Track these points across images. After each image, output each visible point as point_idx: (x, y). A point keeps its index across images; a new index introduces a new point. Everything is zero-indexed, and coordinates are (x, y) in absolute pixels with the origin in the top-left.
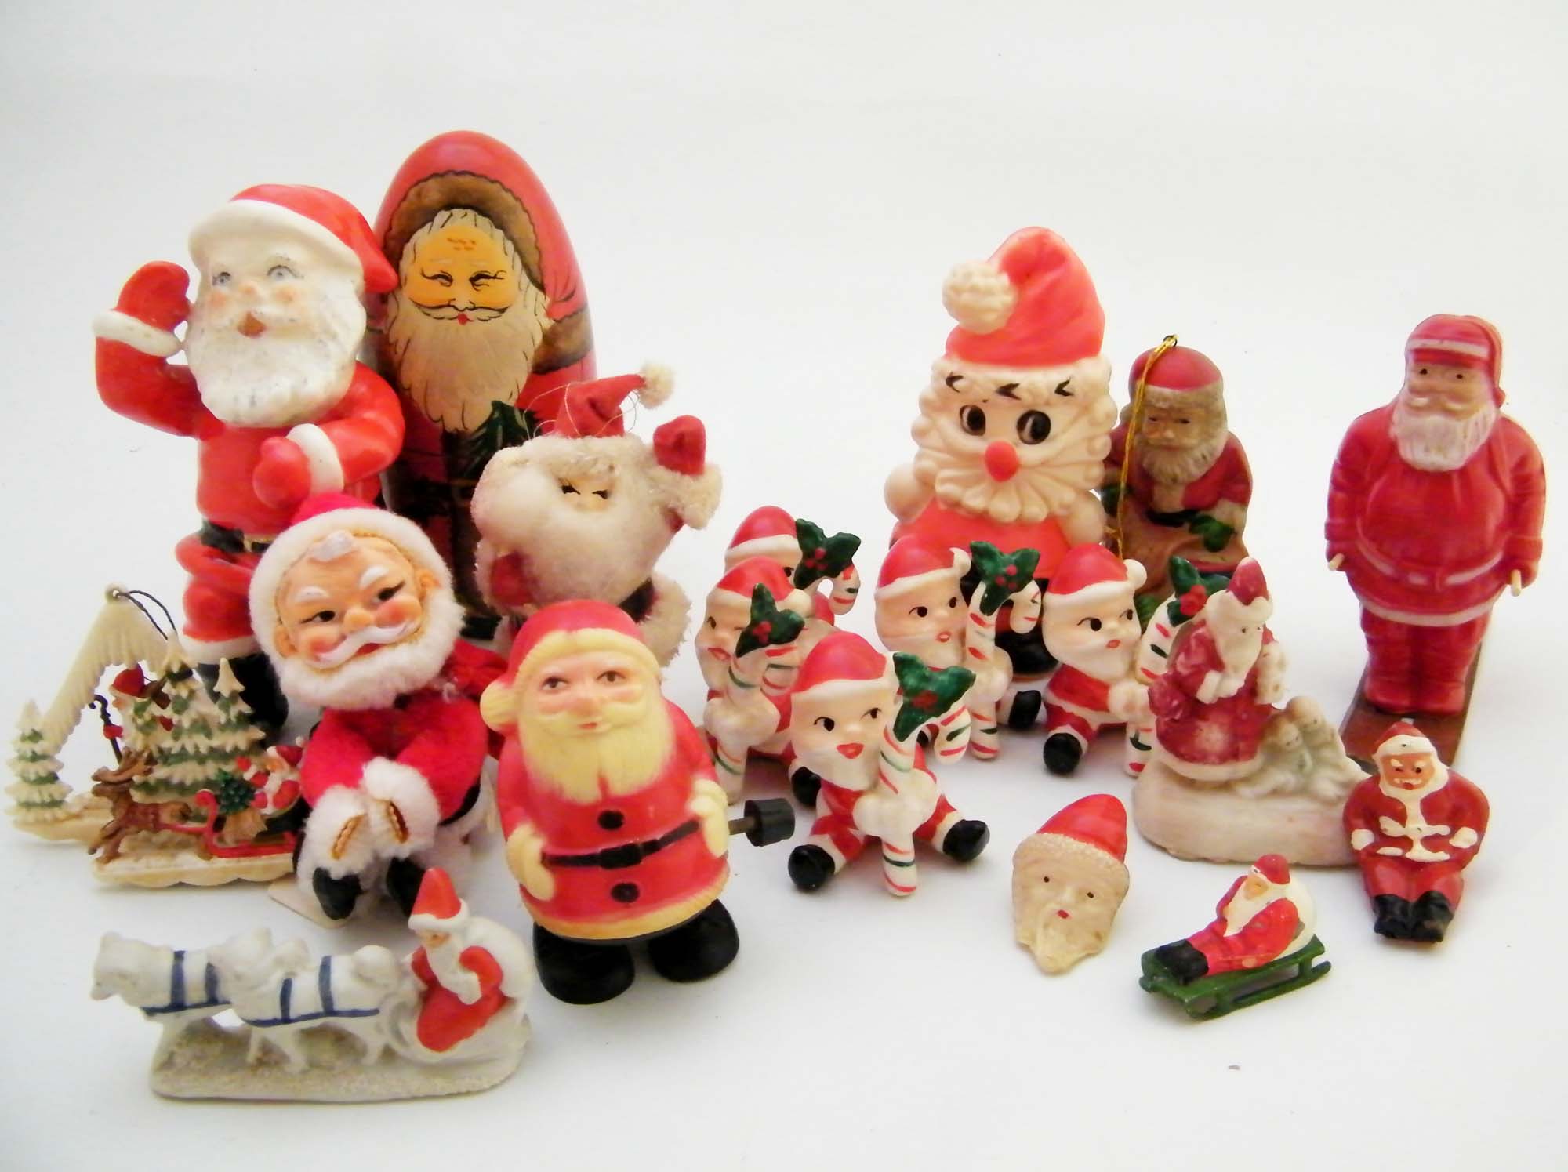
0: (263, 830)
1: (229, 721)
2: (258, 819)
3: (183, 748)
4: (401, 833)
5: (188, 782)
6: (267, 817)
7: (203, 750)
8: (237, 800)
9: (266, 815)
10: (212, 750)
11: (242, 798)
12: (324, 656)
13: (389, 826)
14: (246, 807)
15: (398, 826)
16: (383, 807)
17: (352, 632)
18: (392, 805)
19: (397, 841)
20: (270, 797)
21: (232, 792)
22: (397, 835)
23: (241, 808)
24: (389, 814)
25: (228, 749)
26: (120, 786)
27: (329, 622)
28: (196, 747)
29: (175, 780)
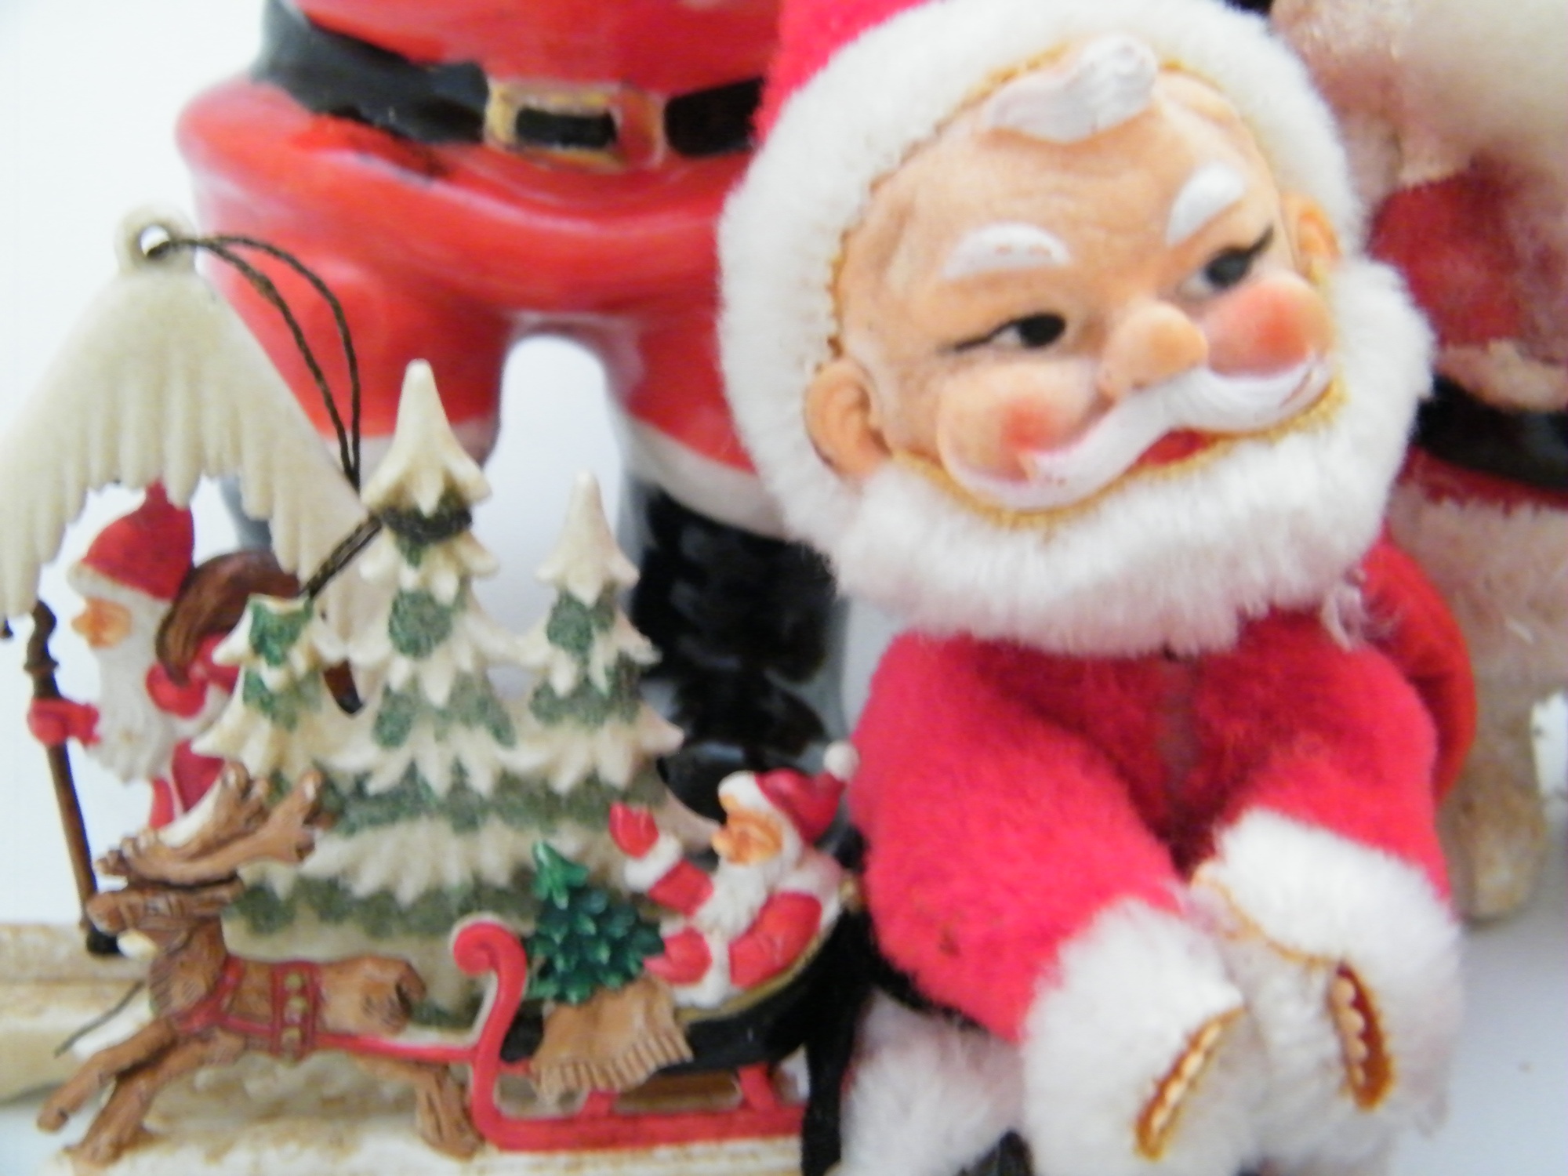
0: (674, 1058)
1: (584, 685)
2: (666, 1020)
3: (412, 772)
4: (1360, 1075)
5: (408, 892)
6: (691, 1017)
7: (482, 782)
8: (604, 955)
9: (693, 1007)
10: (507, 782)
11: (618, 948)
12: (1044, 462)
13: (1330, 1046)
14: (628, 978)
15: (1360, 1050)
16: (1319, 981)
17: (1139, 387)
18: (1345, 972)
19: (1347, 1104)
20: (717, 949)
21: (590, 928)
22: (1350, 1079)
23: (614, 981)
24: (1331, 1005)
25: (565, 781)
26: (207, 894)
27: (1052, 350)
28: (459, 771)
29: (365, 884)
